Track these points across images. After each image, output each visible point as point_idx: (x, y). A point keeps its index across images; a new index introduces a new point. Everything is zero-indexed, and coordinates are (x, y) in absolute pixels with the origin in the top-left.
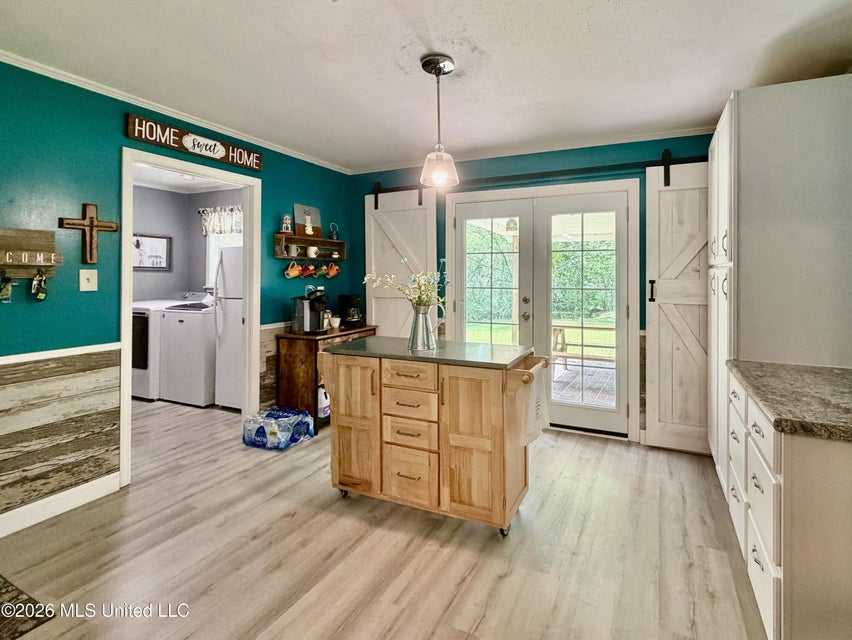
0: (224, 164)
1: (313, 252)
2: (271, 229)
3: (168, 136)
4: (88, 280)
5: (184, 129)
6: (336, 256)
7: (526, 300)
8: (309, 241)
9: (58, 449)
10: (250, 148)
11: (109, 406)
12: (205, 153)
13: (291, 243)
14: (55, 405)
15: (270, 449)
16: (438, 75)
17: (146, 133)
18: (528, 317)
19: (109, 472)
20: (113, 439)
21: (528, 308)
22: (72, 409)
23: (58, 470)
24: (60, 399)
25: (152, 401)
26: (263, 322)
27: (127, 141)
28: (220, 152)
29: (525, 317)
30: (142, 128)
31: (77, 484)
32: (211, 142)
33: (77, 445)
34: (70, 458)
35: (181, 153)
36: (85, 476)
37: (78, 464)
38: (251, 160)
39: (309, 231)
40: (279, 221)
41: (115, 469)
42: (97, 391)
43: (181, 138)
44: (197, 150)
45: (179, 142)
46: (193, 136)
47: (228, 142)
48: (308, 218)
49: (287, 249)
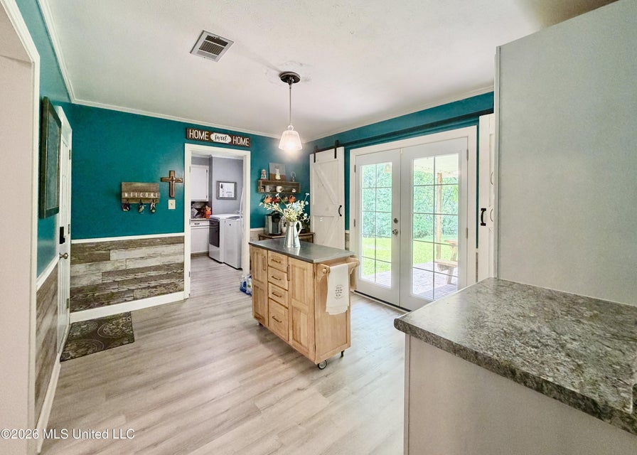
0: (231, 145)
1: (279, 189)
2: (256, 178)
3: (204, 136)
4: (172, 204)
5: (211, 130)
6: (294, 191)
7: (396, 221)
8: (276, 184)
9: (161, 277)
10: (243, 136)
11: (179, 262)
12: (221, 141)
13: (267, 185)
14: (159, 258)
15: (248, 294)
16: (290, 84)
17: (194, 136)
18: (397, 233)
19: (180, 291)
20: (181, 276)
21: (397, 226)
22: (166, 260)
23: (160, 286)
24: (161, 255)
25: (221, 263)
26: (252, 227)
27: (187, 140)
28: (228, 140)
29: (395, 232)
30: (192, 134)
31: (167, 293)
32: (224, 136)
33: (168, 276)
34: (165, 282)
35: (210, 143)
36: (171, 291)
37: (168, 284)
38: (244, 142)
39: (278, 177)
40: (260, 173)
41: (182, 290)
42: (175, 254)
43: (210, 135)
44: (217, 141)
45: (209, 138)
46: (215, 134)
47: (232, 134)
48: (278, 170)
49: (264, 188)
